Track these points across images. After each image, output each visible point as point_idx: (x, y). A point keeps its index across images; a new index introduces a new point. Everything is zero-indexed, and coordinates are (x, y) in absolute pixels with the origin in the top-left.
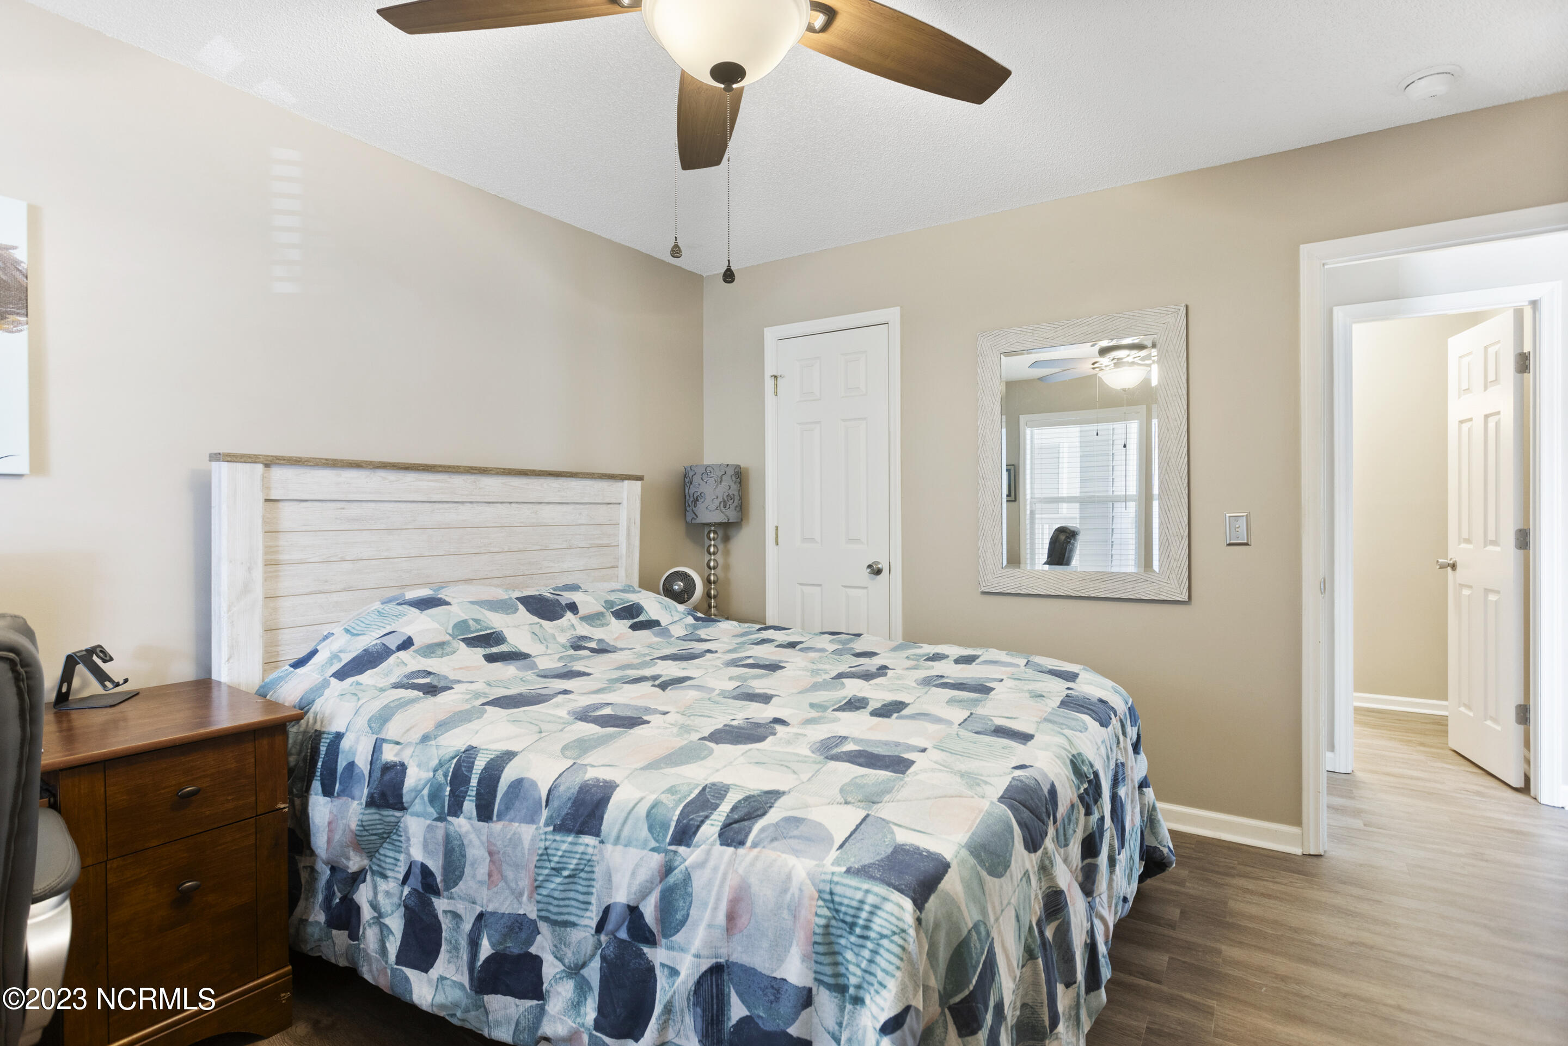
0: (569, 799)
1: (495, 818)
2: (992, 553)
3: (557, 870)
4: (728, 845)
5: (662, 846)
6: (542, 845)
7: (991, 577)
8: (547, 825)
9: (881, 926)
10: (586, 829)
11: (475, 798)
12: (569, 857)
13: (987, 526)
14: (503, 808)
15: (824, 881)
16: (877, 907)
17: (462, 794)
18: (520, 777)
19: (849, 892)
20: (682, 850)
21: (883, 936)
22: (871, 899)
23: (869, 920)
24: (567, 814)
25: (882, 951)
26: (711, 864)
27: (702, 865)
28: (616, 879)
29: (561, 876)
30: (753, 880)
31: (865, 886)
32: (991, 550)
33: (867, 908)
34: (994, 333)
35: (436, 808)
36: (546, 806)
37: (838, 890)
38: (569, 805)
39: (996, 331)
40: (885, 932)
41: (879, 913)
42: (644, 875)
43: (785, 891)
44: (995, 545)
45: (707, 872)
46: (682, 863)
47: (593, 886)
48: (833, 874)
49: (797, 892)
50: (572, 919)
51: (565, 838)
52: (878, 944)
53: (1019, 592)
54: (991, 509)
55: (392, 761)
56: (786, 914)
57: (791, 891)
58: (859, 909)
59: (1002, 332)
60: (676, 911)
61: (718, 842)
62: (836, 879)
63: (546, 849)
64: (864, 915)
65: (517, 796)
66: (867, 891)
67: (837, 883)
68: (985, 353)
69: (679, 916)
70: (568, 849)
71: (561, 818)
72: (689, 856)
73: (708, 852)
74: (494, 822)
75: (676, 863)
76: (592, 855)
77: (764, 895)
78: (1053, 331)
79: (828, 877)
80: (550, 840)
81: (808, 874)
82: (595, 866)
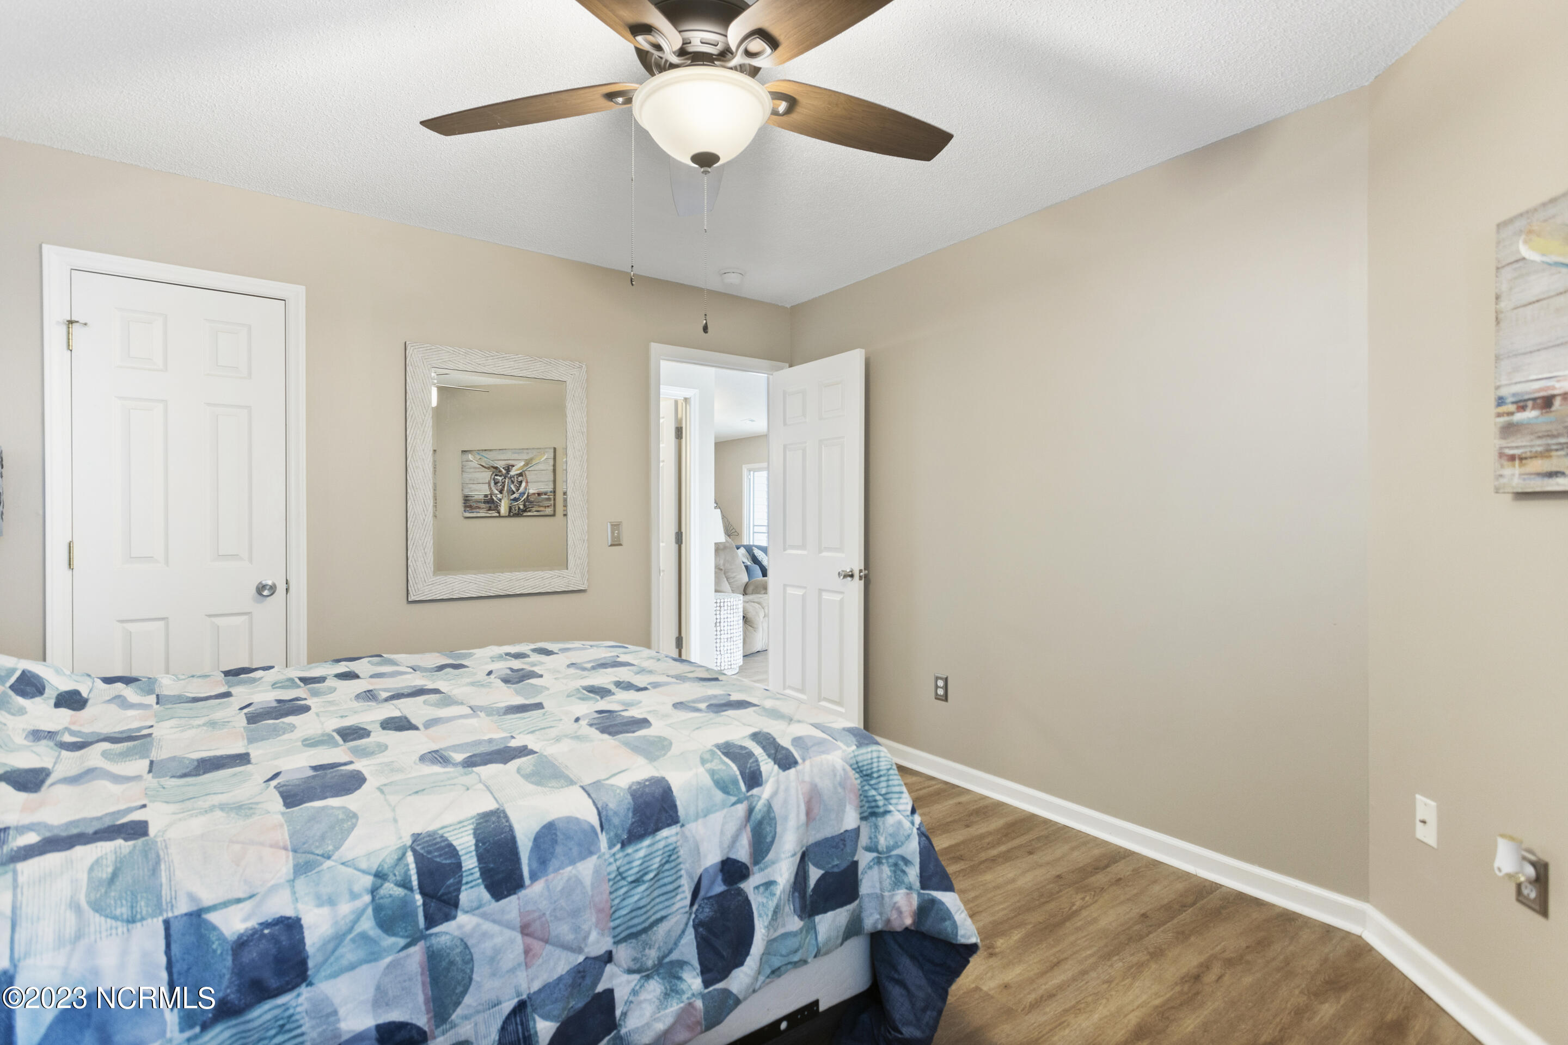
0: (628, 809)
1: (527, 881)
2: (423, 562)
3: (637, 881)
4: (789, 768)
5: (742, 796)
6: (614, 867)
7: (422, 586)
8: (611, 846)
9: (886, 765)
10: (660, 825)
11: (480, 881)
12: (649, 860)
13: (418, 535)
14: (535, 865)
15: (851, 758)
16: (878, 757)
17: (452, 889)
18: (545, 822)
19: (865, 757)
20: (755, 791)
21: (888, 770)
22: (875, 755)
23: (878, 766)
24: (633, 823)
25: (891, 777)
26: (782, 787)
27: (775, 793)
28: (703, 849)
29: (644, 882)
30: (817, 780)
31: (869, 749)
32: (422, 559)
33: (875, 760)
34: (425, 346)
35: (401, 934)
36: (602, 830)
37: (860, 758)
38: (630, 815)
39: (428, 345)
40: (889, 767)
41: (881, 759)
42: (731, 828)
43: (835, 775)
44: (426, 554)
45: (781, 795)
46: (758, 801)
47: (680, 870)
48: (853, 751)
49: (842, 772)
50: (663, 913)
51: (639, 846)
52: (889, 775)
53: (451, 597)
54: (422, 518)
55: (247, 930)
56: (840, 790)
57: (838, 774)
58: (872, 763)
59: (433, 347)
60: (765, 837)
61: (781, 771)
62: (856, 753)
63: (618, 869)
64: (875, 765)
65: (556, 842)
66: (872, 752)
67: (858, 755)
68: (416, 364)
69: (769, 839)
70: (648, 853)
71: (626, 831)
72: (764, 793)
73: (778, 782)
74: (529, 886)
75: (754, 804)
76: (676, 843)
77: (825, 785)
78: (484, 359)
79: (852, 755)
80: (620, 858)
81: (842, 759)
82: (679, 851)
